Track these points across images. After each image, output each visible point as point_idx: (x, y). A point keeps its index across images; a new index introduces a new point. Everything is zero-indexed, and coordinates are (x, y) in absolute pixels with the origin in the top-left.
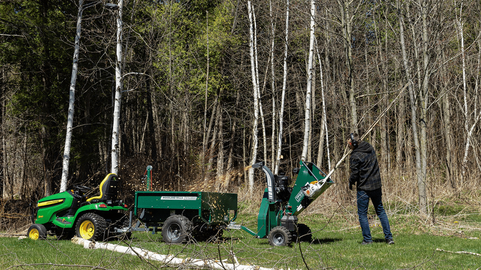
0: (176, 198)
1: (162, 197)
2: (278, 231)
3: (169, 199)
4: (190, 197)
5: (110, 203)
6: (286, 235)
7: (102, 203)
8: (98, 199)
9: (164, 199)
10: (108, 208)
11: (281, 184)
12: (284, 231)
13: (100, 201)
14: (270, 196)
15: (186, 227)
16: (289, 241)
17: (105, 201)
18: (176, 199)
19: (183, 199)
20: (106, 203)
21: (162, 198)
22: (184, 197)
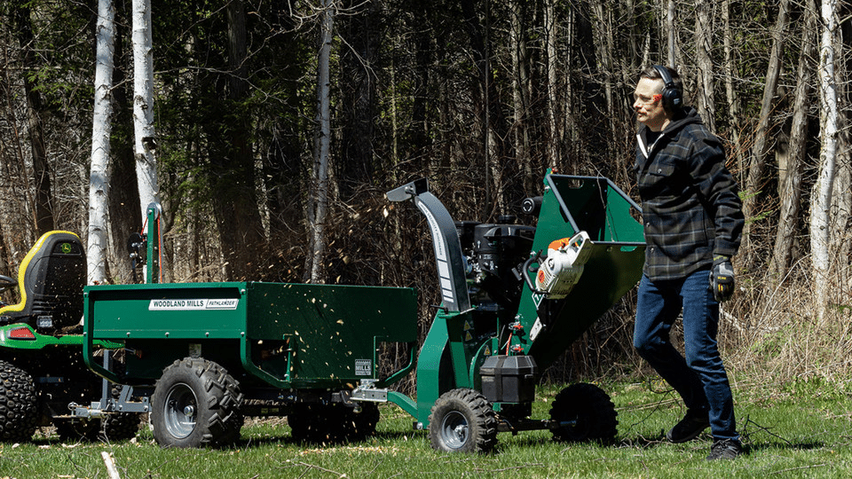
0: (186, 305)
1: (152, 302)
2: (452, 404)
3: (170, 308)
4: (221, 301)
5: (46, 323)
6: (474, 416)
7: (22, 325)
8: (15, 313)
9: (158, 308)
10: (42, 341)
11: (482, 253)
12: (469, 405)
13: (15, 318)
14: (445, 293)
15: (210, 397)
16: (483, 436)
17: (33, 322)
18: (186, 307)
19: (203, 308)
20: (35, 327)
21: (153, 305)
22: (205, 301)
